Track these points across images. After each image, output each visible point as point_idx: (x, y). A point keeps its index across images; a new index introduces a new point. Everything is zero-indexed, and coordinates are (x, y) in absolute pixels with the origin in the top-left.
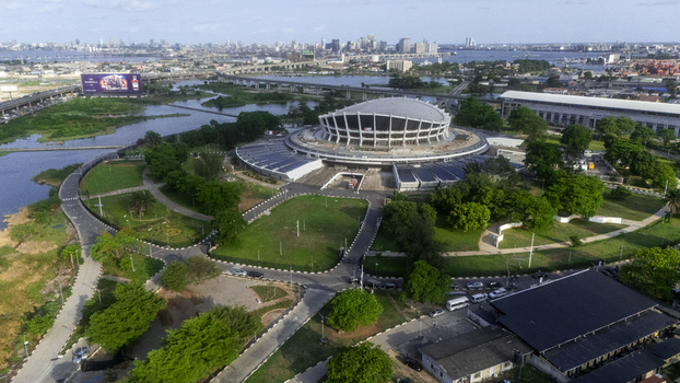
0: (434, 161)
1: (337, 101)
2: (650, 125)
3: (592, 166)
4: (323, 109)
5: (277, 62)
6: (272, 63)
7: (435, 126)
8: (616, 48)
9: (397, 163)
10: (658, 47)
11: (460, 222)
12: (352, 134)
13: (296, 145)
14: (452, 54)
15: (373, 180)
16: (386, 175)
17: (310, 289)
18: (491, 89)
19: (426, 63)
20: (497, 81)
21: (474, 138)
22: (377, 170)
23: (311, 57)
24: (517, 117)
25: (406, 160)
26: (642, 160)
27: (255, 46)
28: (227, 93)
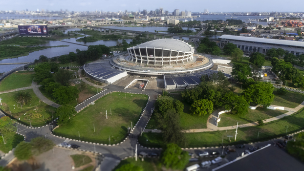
0: (185, 73)
1: (141, 39)
2: (293, 53)
3: (266, 75)
4: (134, 43)
5: (117, 20)
6: (114, 20)
7: (186, 54)
8: (272, 14)
9: (165, 74)
10: (291, 14)
11: (197, 111)
12: (143, 58)
13: (115, 64)
14: (198, 17)
15: (153, 83)
16: (160, 80)
17: (106, 158)
18: (216, 33)
19: (186, 21)
20: (218, 29)
21: (206, 60)
22: (155, 77)
23: (133, 18)
24: (227, 48)
25: (171, 72)
26: (292, 73)
27: (108, 13)
28: (90, 35)
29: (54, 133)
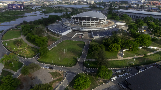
0: (103, 30)
1: (75, 12)
2: (157, 19)
3: (145, 31)
6: (59, 2)
7: (103, 20)
9: (92, 30)
11: (112, 50)
12: (80, 22)
13: (64, 25)
15: (86, 35)
16: (90, 34)
17: (68, 73)
18: (115, 9)
19: (98, 2)
20: (116, 6)
21: (113, 23)
22: (87, 32)
24: (123, 17)
25: (95, 30)
26: (159, 29)
28: (47, 9)
29: (38, 61)
